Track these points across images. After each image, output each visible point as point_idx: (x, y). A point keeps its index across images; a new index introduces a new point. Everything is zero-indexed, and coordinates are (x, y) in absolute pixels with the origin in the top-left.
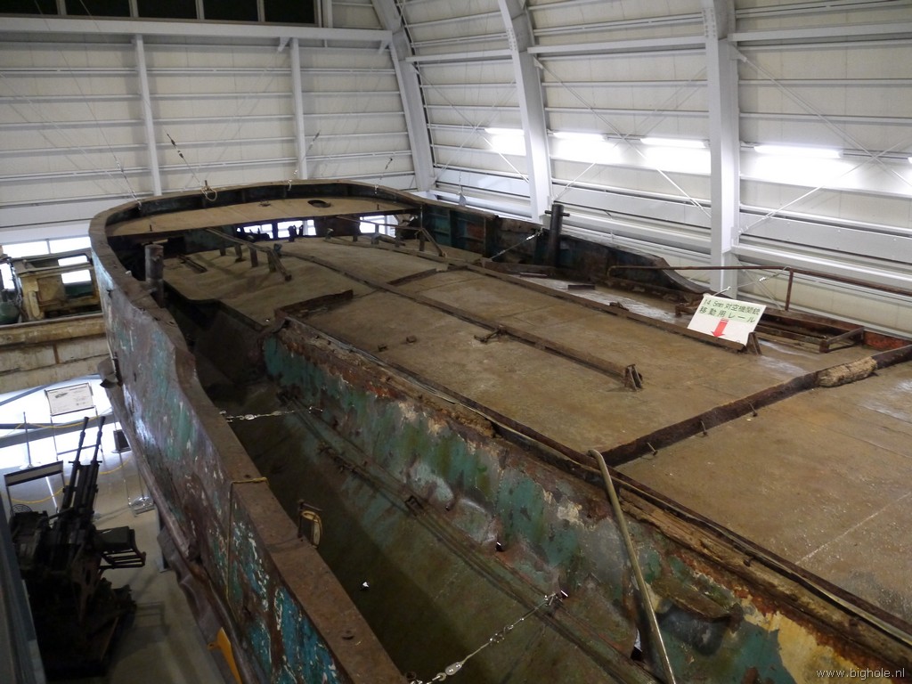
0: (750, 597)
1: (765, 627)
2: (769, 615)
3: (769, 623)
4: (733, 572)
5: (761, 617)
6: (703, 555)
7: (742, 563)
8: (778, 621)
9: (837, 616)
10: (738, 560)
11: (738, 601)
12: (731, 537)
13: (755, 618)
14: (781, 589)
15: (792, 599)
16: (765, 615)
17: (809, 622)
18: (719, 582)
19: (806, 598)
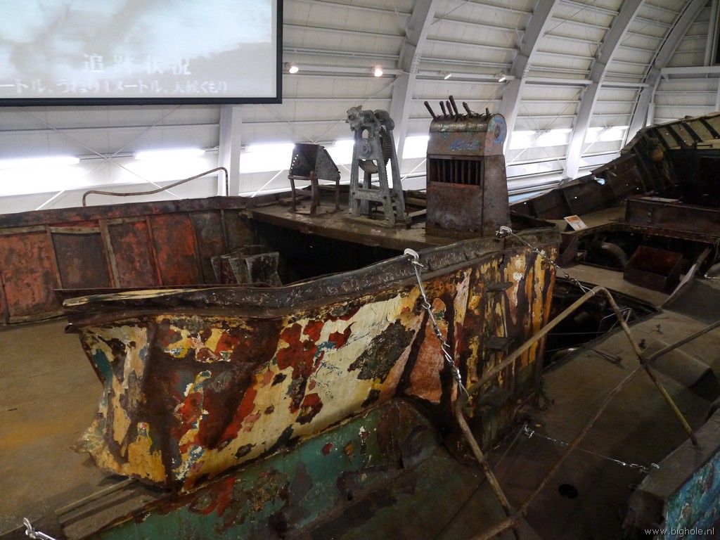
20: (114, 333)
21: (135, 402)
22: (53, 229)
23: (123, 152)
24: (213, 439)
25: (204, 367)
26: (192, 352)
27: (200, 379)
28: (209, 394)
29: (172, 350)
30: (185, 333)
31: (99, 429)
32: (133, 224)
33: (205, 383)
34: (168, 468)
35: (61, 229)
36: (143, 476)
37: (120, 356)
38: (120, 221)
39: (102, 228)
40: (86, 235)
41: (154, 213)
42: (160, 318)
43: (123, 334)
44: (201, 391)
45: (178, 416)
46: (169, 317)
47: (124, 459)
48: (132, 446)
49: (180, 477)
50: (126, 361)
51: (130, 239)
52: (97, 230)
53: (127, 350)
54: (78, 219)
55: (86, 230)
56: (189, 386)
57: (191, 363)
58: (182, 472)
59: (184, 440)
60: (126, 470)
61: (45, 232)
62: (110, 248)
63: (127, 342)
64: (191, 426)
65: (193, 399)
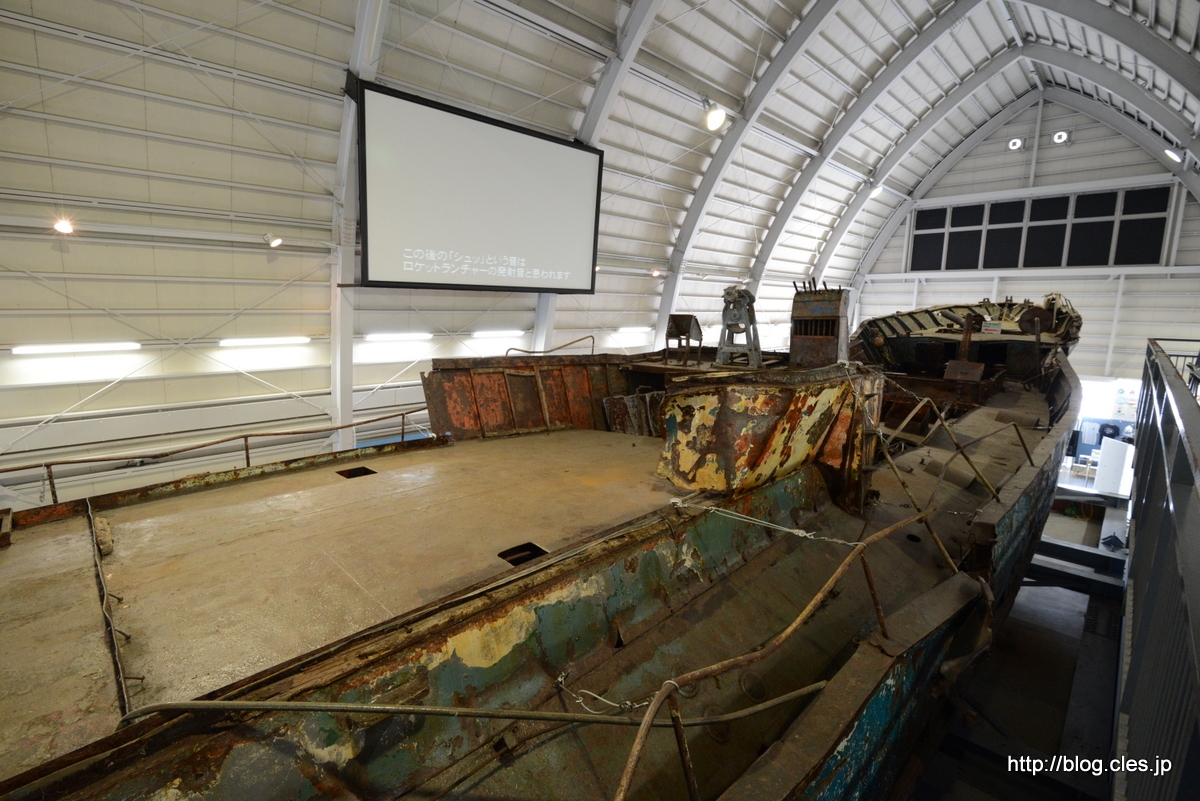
0: (424, 651)
1: (446, 658)
2: (444, 649)
3: (447, 652)
4: (401, 650)
5: (439, 655)
6: (372, 663)
7: (406, 635)
8: (453, 644)
9: (479, 603)
10: (401, 637)
11: (417, 664)
12: (380, 629)
13: (438, 659)
14: (442, 622)
15: (452, 621)
16: (441, 651)
17: (468, 623)
18: (395, 668)
19: (458, 611)
20: (692, 401)
21: (704, 443)
22: (507, 371)
23: (466, 332)
24: (753, 464)
25: (752, 418)
26: (747, 409)
27: (751, 425)
28: (755, 434)
29: (736, 407)
30: (743, 397)
31: (667, 464)
32: (552, 370)
33: (754, 427)
34: (728, 479)
35: (512, 372)
36: (709, 488)
37: (688, 417)
38: (546, 368)
39: (536, 373)
40: (525, 377)
41: (567, 363)
42: (729, 389)
43: (695, 402)
44: (750, 432)
45: (736, 448)
46: (735, 387)
47: (693, 480)
48: (700, 470)
49: (734, 487)
50: (695, 419)
51: (550, 382)
52: (533, 373)
53: (696, 412)
54: (522, 364)
55: (527, 373)
56: (744, 430)
57: (746, 415)
58: (736, 484)
59: (738, 463)
60: (693, 487)
61: (503, 373)
62: (541, 387)
63: (696, 407)
64: (744, 454)
65: (745, 438)
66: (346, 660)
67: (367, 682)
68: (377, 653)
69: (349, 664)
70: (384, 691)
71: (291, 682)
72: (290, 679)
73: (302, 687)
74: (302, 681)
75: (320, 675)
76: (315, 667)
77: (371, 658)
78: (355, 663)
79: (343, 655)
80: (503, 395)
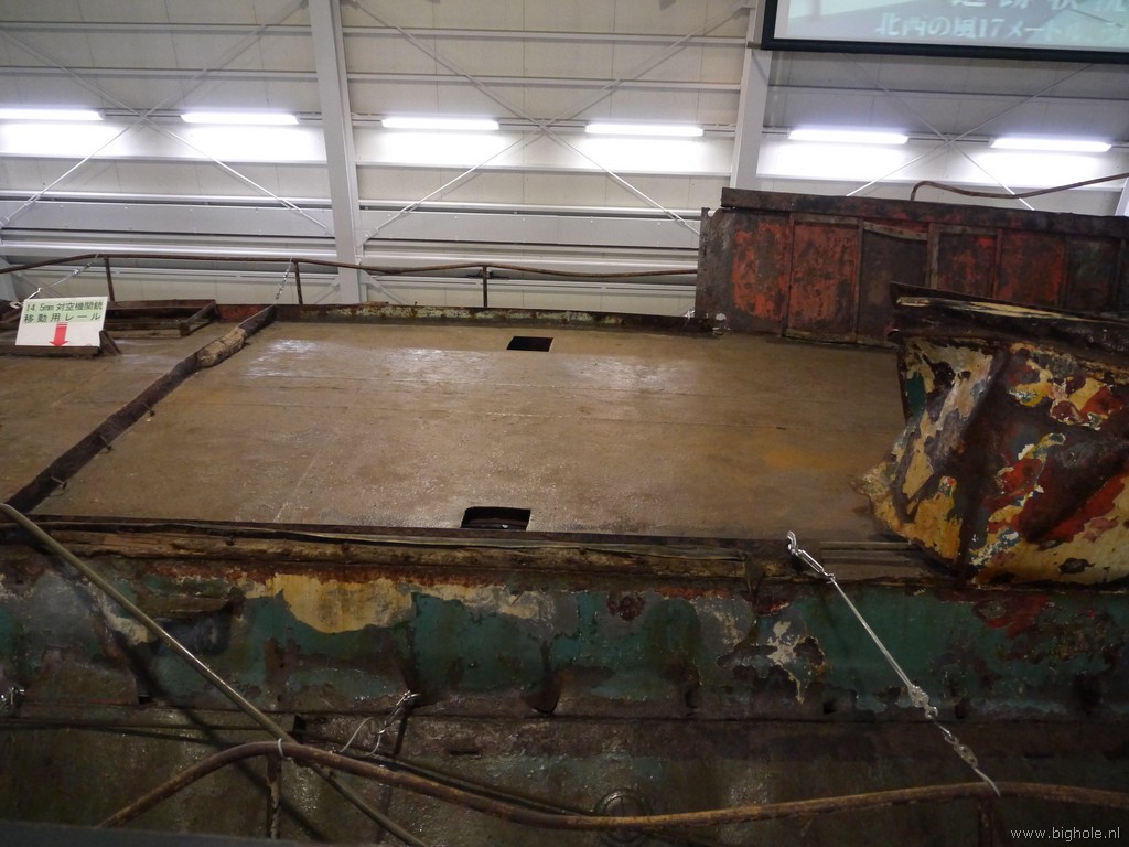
0: (244, 574)
1: (269, 594)
2: (269, 582)
3: (271, 588)
4: (218, 559)
5: (262, 587)
6: (181, 558)
7: (225, 545)
8: (279, 581)
9: (329, 549)
10: (221, 544)
11: (233, 584)
12: (204, 526)
13: (257, 591)
14: (271, 551)
15: (285, 555)
16: (264, 584)
17: (308, 568)
18: (208, 576)
19: (298, 548)
20: (947, 354)
21: (946, 449)
22: (868, 225)
24: (1038, 529)
25: (1057, 428)
26: (1047, 403)
27: (1048, 442)
28: (1053, 466)
29: (1020, 392)
30: (1045, 375)
31: (887, 472)
32: (976, 237)
33: (1052, 450)
34: (965, 545)
35: (877, 227)
36: (928, 544)
37: (942, 387)
38: (958, 229)
39: (933, 237)
40: (908, 241)
41: (1013, 225)
42: (1017, 346)
43: (957, 358)
44: (1043, 458)
45: (1000, 482)
46: (1030, 347)
47: (911, 518)
48: (926, 503)
49: (976, 562)
50: (950, 395)
51: (965, 258)
52: (924, 236)
53: (956, 382)
54: (903, 216)
55: (908, 234)
56: (1028, 448)
57: (1042, 417)
58: (981, 557)
59: (997, 516)
60: (908, 531)
61: (857, 227)
62: (935, 266)
63: (958, 371)
64: (1014, 502)
65: (1028, 467)
66: (159, 542)
67: (174, 575)
68: (188, 549)
69: (160, 548)
70: (190, 594)
71: (103, 539)
72: (103, 534)
73: (108, 548)
74: (113, 542)
75: (132, 545)
76: (129, 535)
77: (182, 552)
78: (166, 550)
79: (159, 536)
80: (847, 270)
